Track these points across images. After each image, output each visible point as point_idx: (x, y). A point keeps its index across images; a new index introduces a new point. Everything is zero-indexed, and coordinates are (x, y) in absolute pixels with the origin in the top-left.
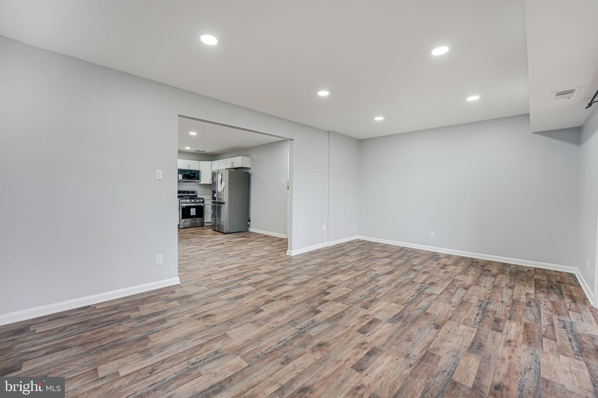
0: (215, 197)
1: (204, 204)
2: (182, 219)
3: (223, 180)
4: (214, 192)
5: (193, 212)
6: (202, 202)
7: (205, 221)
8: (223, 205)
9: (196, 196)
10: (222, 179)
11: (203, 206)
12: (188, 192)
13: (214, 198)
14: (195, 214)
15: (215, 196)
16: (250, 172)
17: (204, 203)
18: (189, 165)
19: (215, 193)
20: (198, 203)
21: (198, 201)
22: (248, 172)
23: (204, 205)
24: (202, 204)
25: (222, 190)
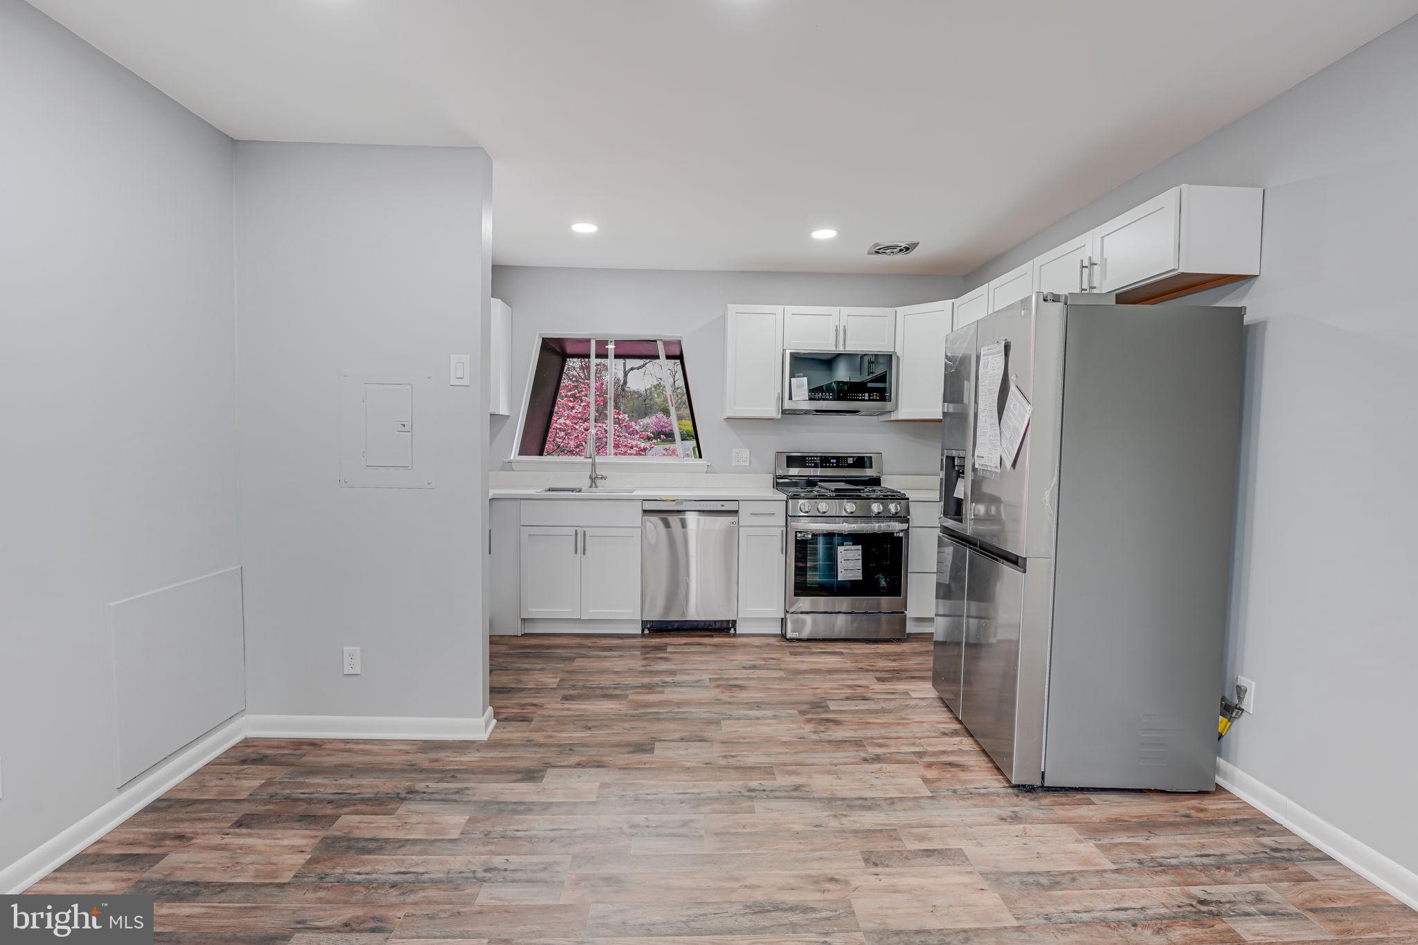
0: (959, 502)
1: (905, 526)
2: (796, 595)
3: (1013, 388)
4: (953, 469)
5: (850, 563)
6: (895, 517)
7: (911, 613)
8: (1006, 569)
9: (876, 481)
10: (1012, 378)
11: (901, 535)
12: (840, 461)
13: (955, 508)
14: (858, 576)
15: (961, 490)
16: (1254, 306)
17: (907, 521)
18: (845, 331)
19: (961, 473)
20: (878, 517)
21: (876, 507)
22: (1240, 312)
23: (907, 531)
24: (896, 527)
25: (1008, 464)
